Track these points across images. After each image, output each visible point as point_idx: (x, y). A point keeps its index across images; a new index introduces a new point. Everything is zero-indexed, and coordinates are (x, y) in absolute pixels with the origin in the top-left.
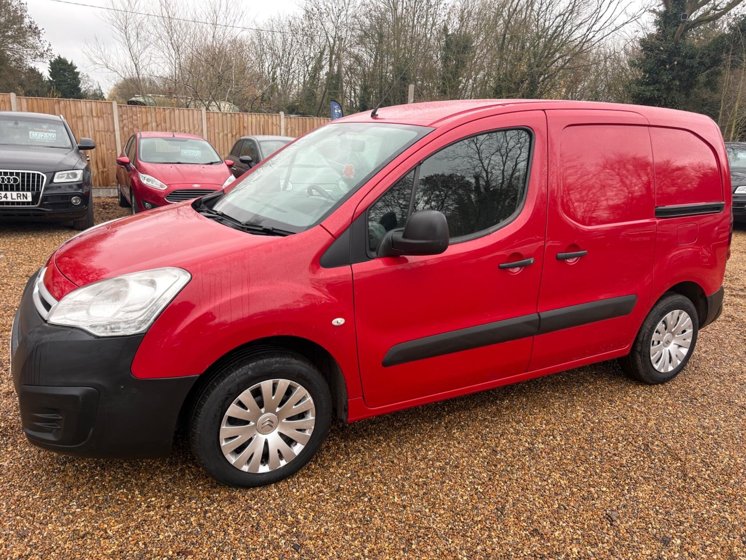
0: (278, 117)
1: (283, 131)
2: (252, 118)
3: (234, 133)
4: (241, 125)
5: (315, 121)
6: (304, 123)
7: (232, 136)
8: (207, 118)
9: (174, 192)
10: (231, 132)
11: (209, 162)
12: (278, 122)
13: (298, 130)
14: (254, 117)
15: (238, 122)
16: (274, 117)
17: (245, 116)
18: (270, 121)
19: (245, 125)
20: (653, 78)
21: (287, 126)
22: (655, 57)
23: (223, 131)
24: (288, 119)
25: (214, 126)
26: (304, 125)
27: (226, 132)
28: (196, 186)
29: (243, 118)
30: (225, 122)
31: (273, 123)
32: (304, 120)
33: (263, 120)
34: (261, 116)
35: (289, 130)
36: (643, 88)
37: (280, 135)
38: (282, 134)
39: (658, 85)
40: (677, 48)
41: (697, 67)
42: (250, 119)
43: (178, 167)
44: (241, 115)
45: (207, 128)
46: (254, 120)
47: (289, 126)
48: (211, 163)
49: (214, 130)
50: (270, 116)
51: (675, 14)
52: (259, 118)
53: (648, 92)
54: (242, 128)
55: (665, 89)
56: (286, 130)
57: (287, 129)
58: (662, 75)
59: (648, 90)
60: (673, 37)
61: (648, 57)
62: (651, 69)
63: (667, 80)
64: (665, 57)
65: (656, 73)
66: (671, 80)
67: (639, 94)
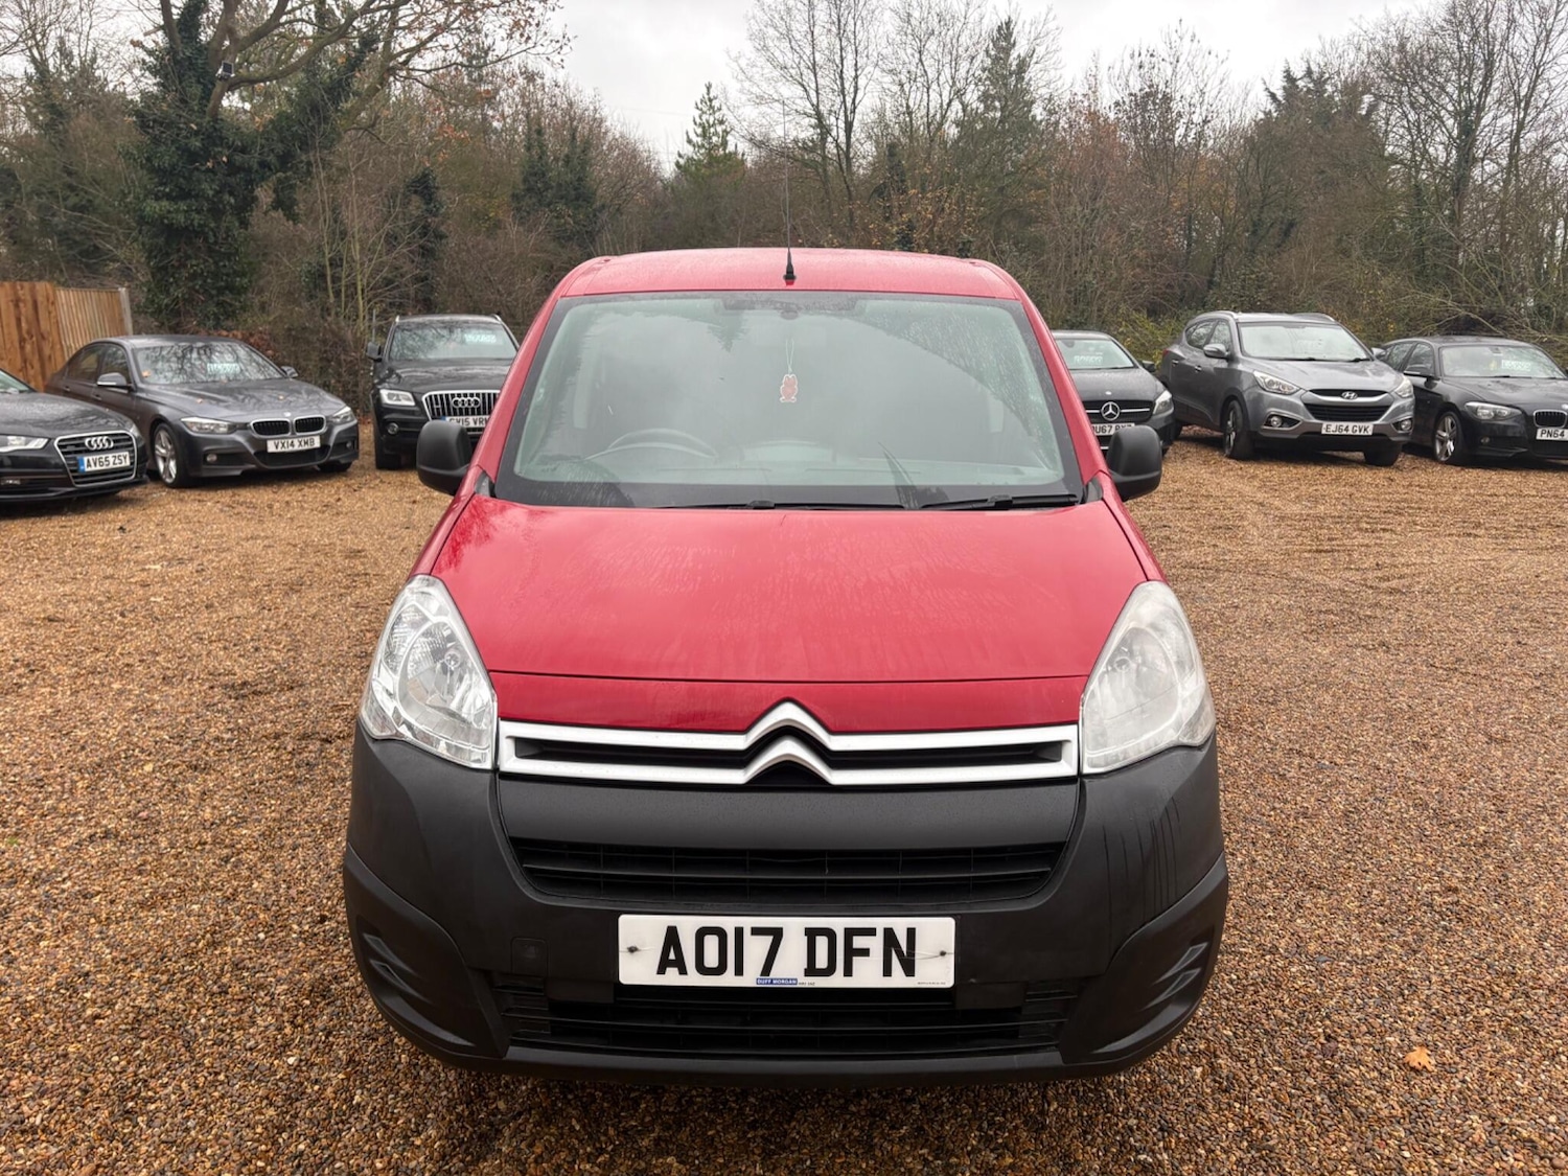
20: (178, 186)
22: (175, 141)
36: (165, 204)
39: (193, 202)
40: (216, 129)
41: (256, 171)
55: (209, 210)
58: (199, 182)
59: (177, 211)
60: (203, 106)
61: (156, 141)
62: (173, 167)
63: (211, 193)
64: (198, 144)
65: (184, 178)
66: (217, 192)
67: (162, 217)
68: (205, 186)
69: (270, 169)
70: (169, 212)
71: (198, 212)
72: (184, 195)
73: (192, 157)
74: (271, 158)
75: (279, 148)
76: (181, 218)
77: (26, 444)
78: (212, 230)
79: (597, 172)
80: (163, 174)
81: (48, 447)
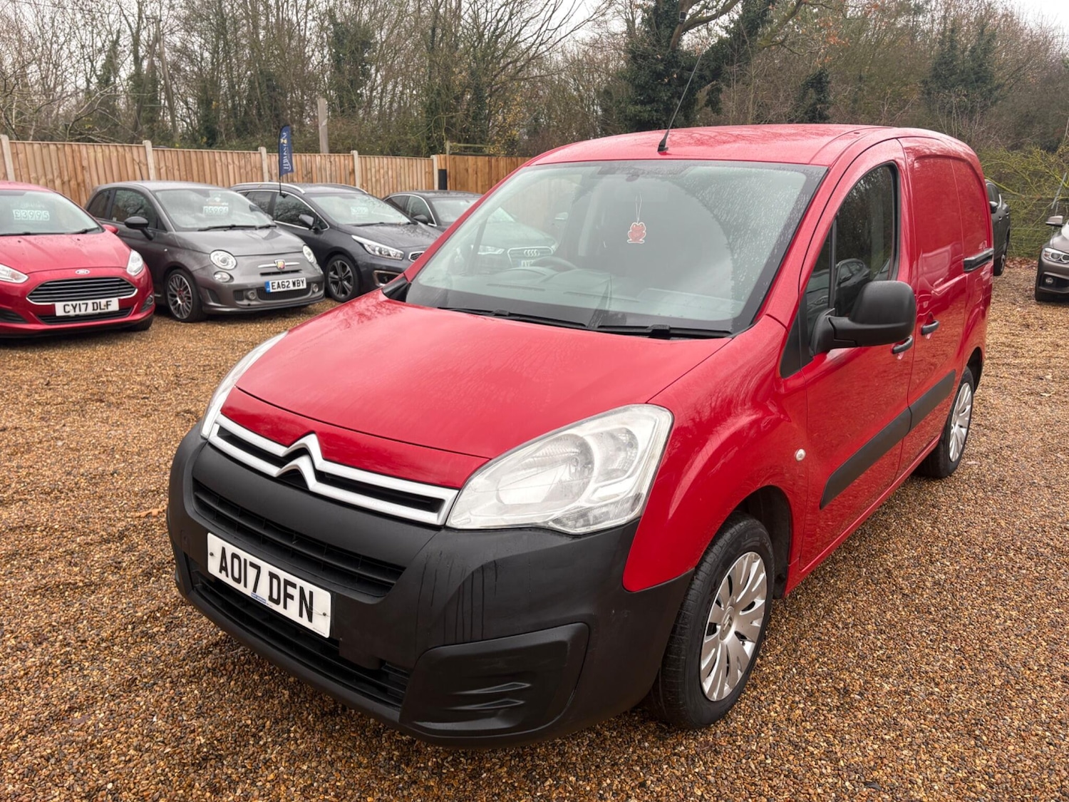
0: (141, 150)
1: (152, 172)
2: (95, 151)
3: (66, 179)
4: (78, 163)
5: (206, 155)
6: (187, 159)
7: (63, 183)
8: (13, 154)
9: (42, 286)
10: (61, 175)
11: (80, 229)
12: (142, 158)
13: (179, 170)
14: (99, 149)
15: (70, 159)
16: (135, 150)
17: (83, 149)
18: (128, 156)
19: (85, 163)
20: (648, 95)
21: (159, 165)
22: (649, 67)
23: (46, 176)
24: (160, 153)
25: (28, 167)
26: (188, 162)
27: (50, 177)
28: (82, 272)
29: (80, 152)
30: (47, 159)
31: (133, 160)
32: (187, 154)
33: (115, 154)
34: (112, 148)
35: (163, 171)
36: (639, 107)
37: (149, 179)
38: (151, 178)
39: (655, 105)
40: (673, 57)
41: (697, 82)
42: (92, 154)
43: (33, 241)
44: (76, 147)
45: (15, 170)
46: (100, 155)
47: (162, 164)
48: (85, 232)
49: (29, 175)
50: (127, 149)
51: (667, 12)
52: (107, 151)
53: (645, 112)
54: (79, 169)
55: (664, 109)
56: (158, 170)
57: (160, 169)
58: (660, 91)
59: (645, 111)
60: (668, 42)
61: (640, 68)
62: (647, 83)
63: (665, 98)
64: (661, 68)
65: (652, 89)
66: (670, 98)
67: (635, 116)
68: (663, 94)
69: (705, 80)
70: (640, 112)
71: (656, 111)
72: (651, 101)
73: (659, 76)
74: (707, 73)
75: (713, 65)
76: (646, 115)
77: (495, 251)
78: (664, 122)
79: (1002, 55)
80: (641, 88)
81: (505, 253)
